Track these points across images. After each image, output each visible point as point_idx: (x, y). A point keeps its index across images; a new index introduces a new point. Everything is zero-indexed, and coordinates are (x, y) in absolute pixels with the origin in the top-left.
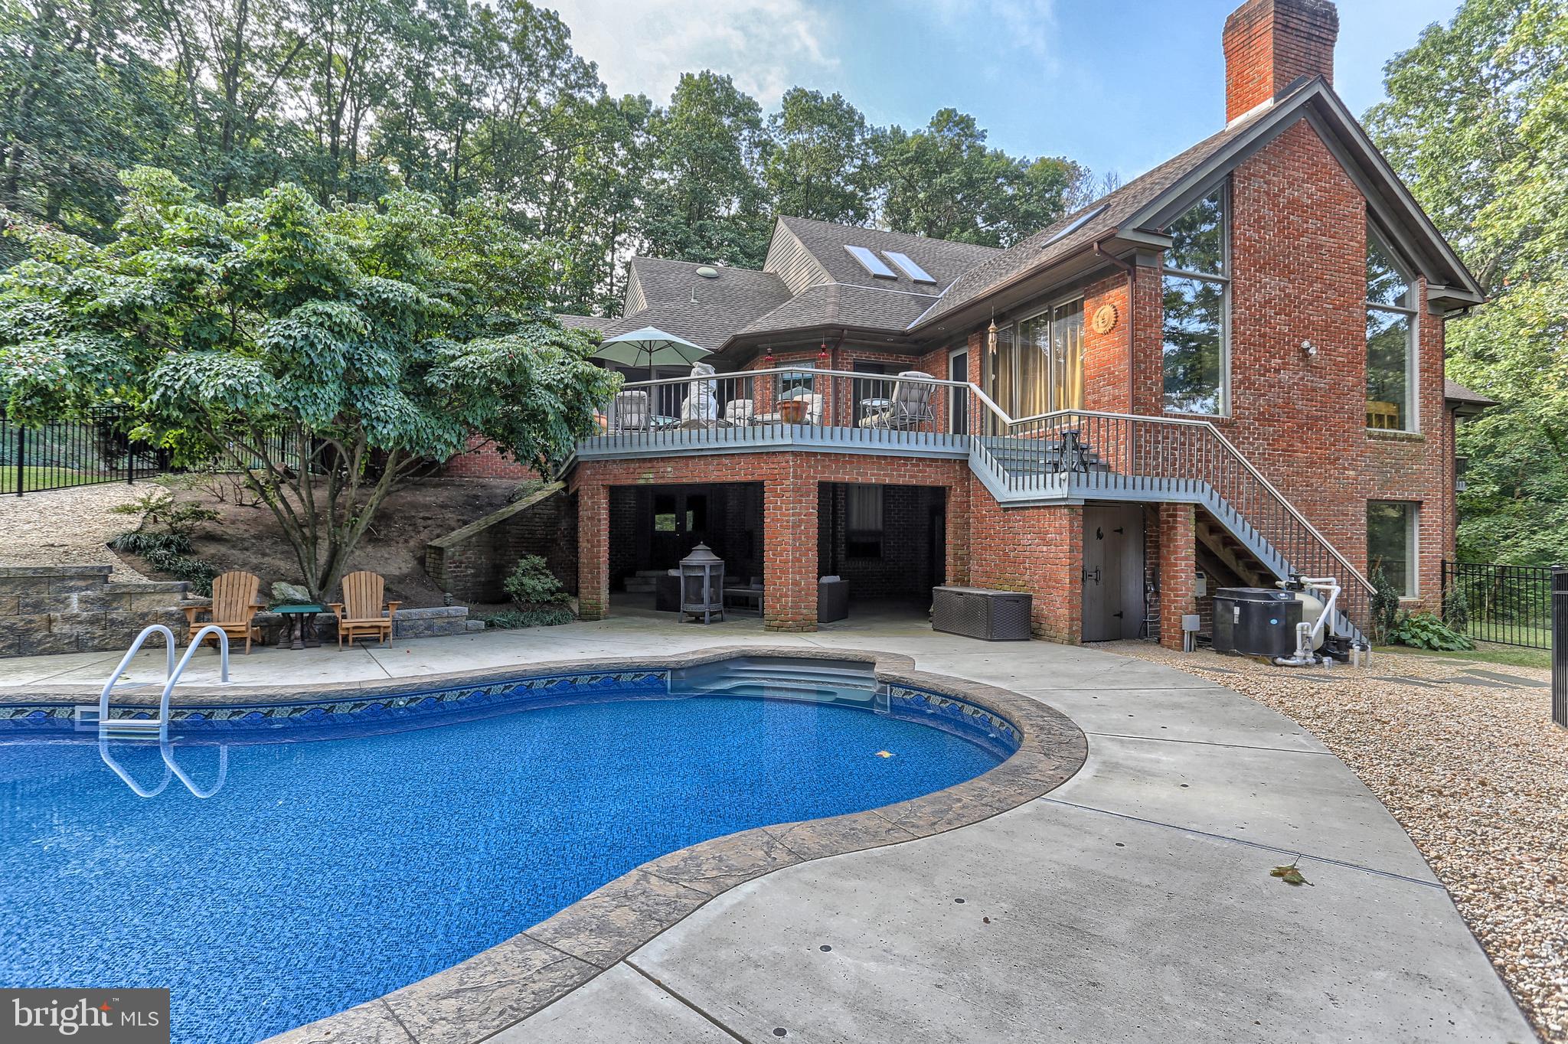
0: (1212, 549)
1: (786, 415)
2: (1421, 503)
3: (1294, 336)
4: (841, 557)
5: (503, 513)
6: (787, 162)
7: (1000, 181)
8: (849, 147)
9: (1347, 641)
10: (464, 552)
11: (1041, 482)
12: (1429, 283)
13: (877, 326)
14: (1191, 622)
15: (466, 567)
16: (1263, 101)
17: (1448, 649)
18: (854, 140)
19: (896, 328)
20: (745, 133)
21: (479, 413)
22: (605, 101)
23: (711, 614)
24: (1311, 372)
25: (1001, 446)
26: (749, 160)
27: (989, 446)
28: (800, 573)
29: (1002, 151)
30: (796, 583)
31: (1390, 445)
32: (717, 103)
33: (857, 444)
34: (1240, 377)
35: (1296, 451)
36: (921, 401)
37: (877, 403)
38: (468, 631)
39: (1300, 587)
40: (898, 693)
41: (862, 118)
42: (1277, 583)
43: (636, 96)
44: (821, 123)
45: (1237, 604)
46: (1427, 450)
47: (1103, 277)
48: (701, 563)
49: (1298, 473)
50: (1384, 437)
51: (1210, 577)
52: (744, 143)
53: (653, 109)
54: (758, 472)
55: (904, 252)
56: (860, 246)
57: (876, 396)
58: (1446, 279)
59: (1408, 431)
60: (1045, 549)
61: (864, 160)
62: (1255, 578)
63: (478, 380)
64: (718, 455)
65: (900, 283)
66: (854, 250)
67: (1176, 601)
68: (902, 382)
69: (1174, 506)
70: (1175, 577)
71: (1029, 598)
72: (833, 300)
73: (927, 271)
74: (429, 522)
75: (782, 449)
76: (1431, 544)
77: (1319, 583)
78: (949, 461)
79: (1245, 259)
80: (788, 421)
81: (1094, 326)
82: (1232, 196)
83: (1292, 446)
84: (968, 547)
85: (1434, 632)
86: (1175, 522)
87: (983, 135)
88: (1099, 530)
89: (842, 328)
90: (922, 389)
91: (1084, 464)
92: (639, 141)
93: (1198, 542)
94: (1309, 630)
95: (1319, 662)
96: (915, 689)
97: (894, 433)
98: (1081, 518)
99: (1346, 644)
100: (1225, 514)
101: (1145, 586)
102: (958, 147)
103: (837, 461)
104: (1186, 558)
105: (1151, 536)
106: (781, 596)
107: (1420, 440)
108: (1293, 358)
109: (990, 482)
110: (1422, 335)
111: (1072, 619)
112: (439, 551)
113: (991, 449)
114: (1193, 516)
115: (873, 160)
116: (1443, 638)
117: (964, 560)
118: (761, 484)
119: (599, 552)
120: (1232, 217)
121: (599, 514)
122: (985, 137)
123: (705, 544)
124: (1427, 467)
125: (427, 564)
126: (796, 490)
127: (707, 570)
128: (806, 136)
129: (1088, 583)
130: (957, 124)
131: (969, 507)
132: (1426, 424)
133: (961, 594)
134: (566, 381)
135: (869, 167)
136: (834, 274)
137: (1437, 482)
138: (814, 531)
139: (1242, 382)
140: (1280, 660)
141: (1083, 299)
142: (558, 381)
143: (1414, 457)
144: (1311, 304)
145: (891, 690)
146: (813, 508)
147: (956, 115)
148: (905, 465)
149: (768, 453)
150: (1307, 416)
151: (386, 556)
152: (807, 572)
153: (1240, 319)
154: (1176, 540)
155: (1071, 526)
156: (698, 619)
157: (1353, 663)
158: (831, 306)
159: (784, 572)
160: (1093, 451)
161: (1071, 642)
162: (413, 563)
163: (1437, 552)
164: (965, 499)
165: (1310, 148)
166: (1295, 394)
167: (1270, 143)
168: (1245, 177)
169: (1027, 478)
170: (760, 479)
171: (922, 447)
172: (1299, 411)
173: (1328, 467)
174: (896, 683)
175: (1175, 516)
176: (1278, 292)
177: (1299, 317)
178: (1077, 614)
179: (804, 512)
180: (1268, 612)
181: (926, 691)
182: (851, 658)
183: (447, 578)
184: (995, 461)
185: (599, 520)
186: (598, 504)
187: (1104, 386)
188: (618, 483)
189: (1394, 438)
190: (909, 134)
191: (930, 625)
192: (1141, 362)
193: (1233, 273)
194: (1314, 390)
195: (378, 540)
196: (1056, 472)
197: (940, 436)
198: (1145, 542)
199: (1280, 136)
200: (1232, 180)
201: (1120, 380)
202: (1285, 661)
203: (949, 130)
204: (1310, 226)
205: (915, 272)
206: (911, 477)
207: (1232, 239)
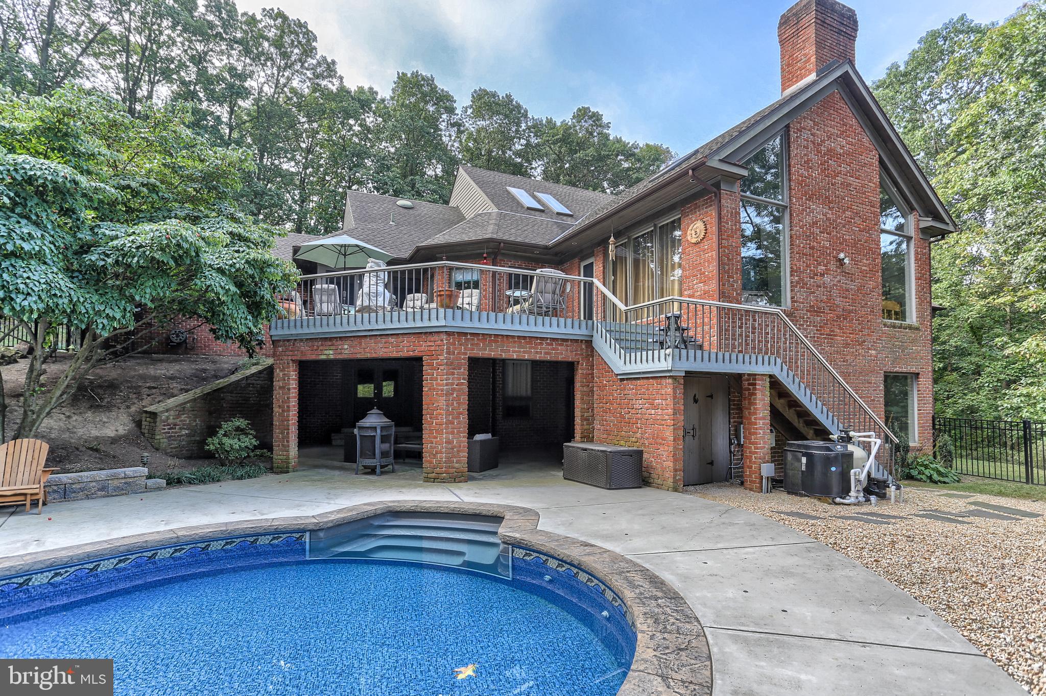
0: (781, 410)
1: (441, 301)
2: (918, 374)
3: (833, 249)
4: (499, 416)
5: (219, 384)
6: (475, 140)
7: (619, 157)
8: (517, 131)
9: (885, 482)
10: (178, 416)
11: (650, 357)
12: (920, 216)
13: (527, 241)
14: (768, 470)
15: (180, 429)
16: (808, 75)
17: (945, 483)
18: (521, 127)
19: (541, 243)
20: (444, 116)
21: (148, 291)
22: (342, 89)
23: (382, 467)
24: (845, 276)
25: (618, 329)
26: (448, 137)
27: (608, 328)
28: (453, 433)
29: (621, 138)
30: (448, 442)
31: (898, 332)
32: (424, 95)
33: (501, 326)
34: (796, 278)
35: (835, 335)
36: (554, 293)
37: (517, 293)
38: (147, 489)
39: (849, 439)
40: (520, 553)
41: (526, 111)
42: (831, 436)
43: (366, 87)
44: (498, 113)
45: (804, 455)
46: (922, 336)
47: (695, 200)
48: (374, 425)
49: (837, 352)
50: (894, 327)
51: (778, 432)
52: (444, 124)
53: (379, 97)
54: (418, 349)
55: (550, 194)
56: (519, 188)
57: (517, 287)
58: (931, 214)
59: (908, 322)
60: (653, 412)
61: (528, 141)
62: (812, 432)
63: (136, 259)
64: (384, 335)
65: (547, 214)
66: (513, 190)
67: (756, 453)
68: (540, 277)
69: (753, 376)
70: (755, 433)
71: (640, 453)
72: (493, 221)
73: (567, 207)
74: (154, 391)
75: (437, 330)
76: (925, 404)
77: (865, 437)
78: (577, 341)
79: (799, 190)
80: (442, 306)
81: (689, 238)
82: (789, 143)
83: (832, 331)
84: (593, 410)
85: (933, 469)
86: (755, 389)
87: (608, 126)
88: (695, 396)
89: (499, 242)
90: (555, 283)
91: (685, 342)
92: (370, 120)
93: (772, 405)
94: (859, 474)
95: (868, 500)
96: (534, 551)
97: (532, 318)
98: (682, 387)
99: (883, 485)
100: (791, 383)
101: (730, 440)
102: (591, 134)
103: (484, 340)
104: (763, 418)
105: (734, 401)
106: (437, 453)
107: (917, 329)
108: (833, 266)
109: (609, 358)
110: (917, 253)
111: (676, 470)
112: (153, 415)
113: (610, 331)
114: (768, 385)
115: (534, 141)
116: (940, 473)
117: (589, 420)
118: (419, 360)
119: (288, 416)
120: (789, 158)
121: (289, 384)
122: (609, 127)
123: (378, 409)
124: (921, 348)
125: (143, 427)
126: (450, 364)
127: (379, 431)
128: (488, 122)
129: (687, 438)
130: (590, 118)
131: (593, 377)
132: (920, 317)
133: (585, 450)
134: (237, 266)
135: (531, 145)
136: (497, 205)
137: (928, 359)
138: (465, 398)
139: (798, 283)
140: (838, 500)
141: (680, 219)
142: (231, 266)
143: (913, 341)
144: (844, 226)
145: (513, 551)
146: (464, 379)
147: (590, 111)
148: (541, 344)
149: (426, 333)
150: (843, 310)
151: (105, 420)
152: (459, 432)
153: (796, 234)
154: (755, 404)
155: (675, 393)
156: (372, 471)
157: (890, 499)
158: (492, 226)
159: (439, 432)
160: (691, 333)
161: (676, 490)
162: (131, 426)
163: (930, 410)
164: (590, 372)
165: (842, 112)
166: (835, 293)
167: (814, 106)
168: (797, 129)
169: (639, 354)
170: (419, 354)
171: (555, 329)
172: (838, 306)
173: (858, 347)
174: (517, 544)
175: (755, 384)
176: (822, 217)
177: (836, 236)
178: (680, 465)
179: (456, 382)
180: (828, 461)
181: (545, 554)
182: (484, 513)
183: (161, 438)
184: (613, 341)
185: (289, 389)
186: (288, 376)
187: (697, 283)
188: (304, 358)
189: (900, 327)
190: (558, 124)
191: (561, 474)
192: (725, 264)
193: (790, 200)
194: (847, 290)
195: (99, 406)
196: (662, 348)
197: (569, 321)
198: (730, 405)
199: (821, 101)
200: (789, 131)
201: (709, 279)
202: (842, 500)
203: (585, 121)
204: (842, 169)
205: (557, 207)
206: (546, 353)
207: (790, 174)
